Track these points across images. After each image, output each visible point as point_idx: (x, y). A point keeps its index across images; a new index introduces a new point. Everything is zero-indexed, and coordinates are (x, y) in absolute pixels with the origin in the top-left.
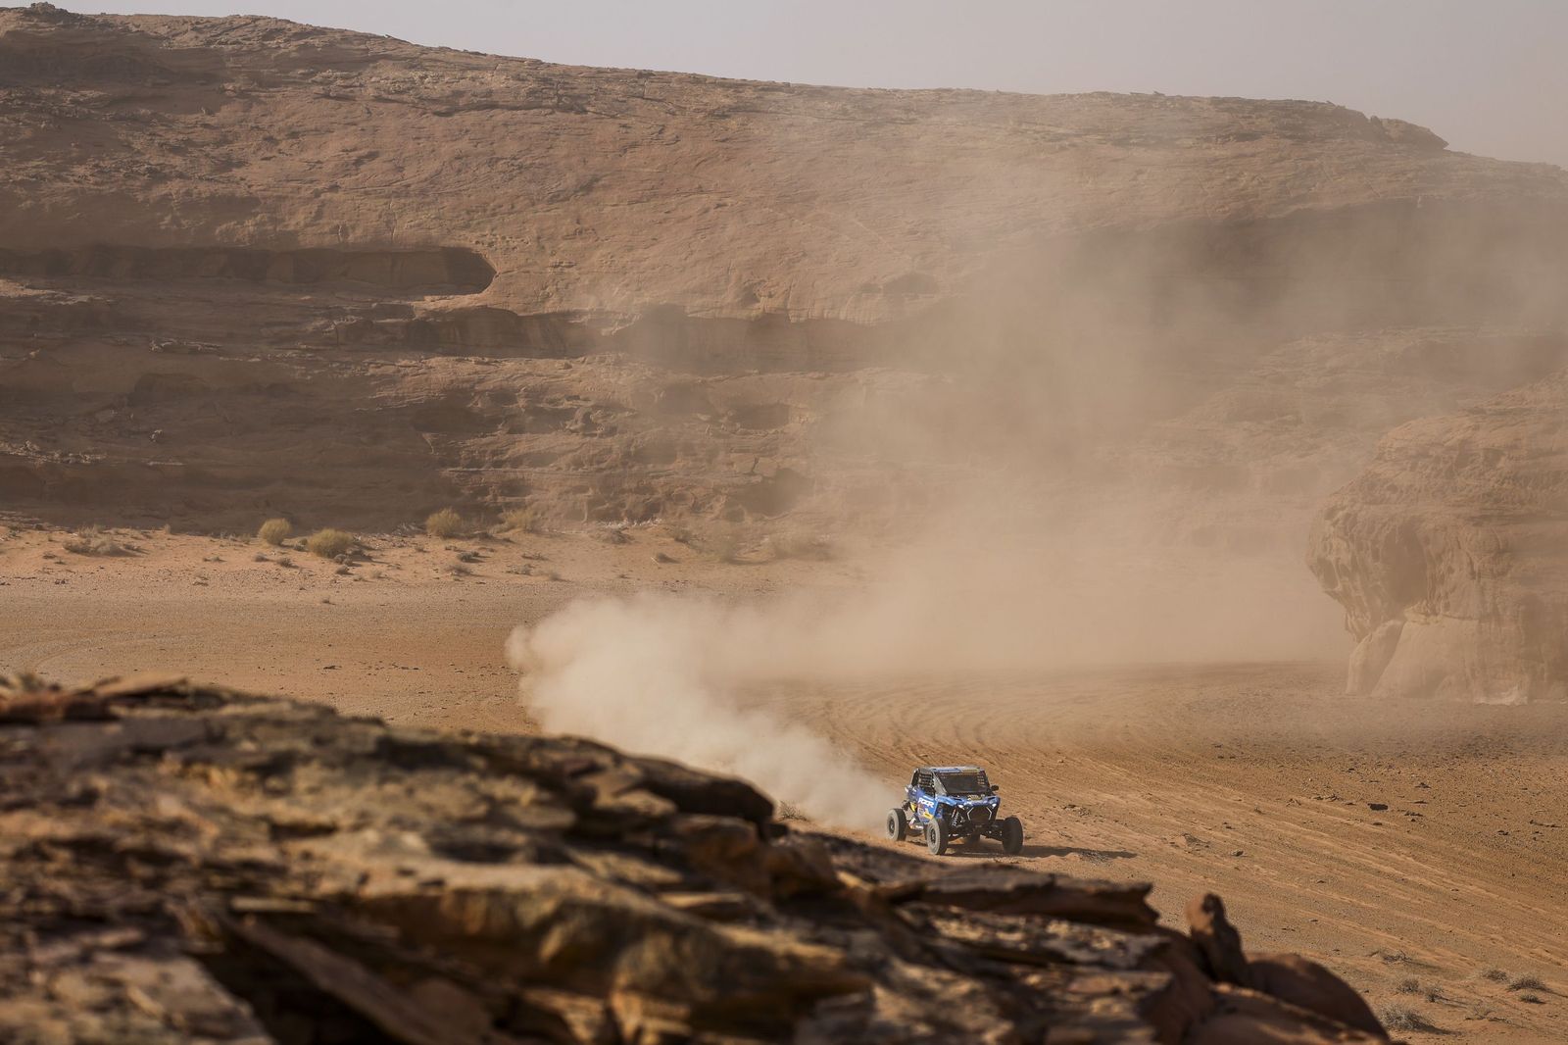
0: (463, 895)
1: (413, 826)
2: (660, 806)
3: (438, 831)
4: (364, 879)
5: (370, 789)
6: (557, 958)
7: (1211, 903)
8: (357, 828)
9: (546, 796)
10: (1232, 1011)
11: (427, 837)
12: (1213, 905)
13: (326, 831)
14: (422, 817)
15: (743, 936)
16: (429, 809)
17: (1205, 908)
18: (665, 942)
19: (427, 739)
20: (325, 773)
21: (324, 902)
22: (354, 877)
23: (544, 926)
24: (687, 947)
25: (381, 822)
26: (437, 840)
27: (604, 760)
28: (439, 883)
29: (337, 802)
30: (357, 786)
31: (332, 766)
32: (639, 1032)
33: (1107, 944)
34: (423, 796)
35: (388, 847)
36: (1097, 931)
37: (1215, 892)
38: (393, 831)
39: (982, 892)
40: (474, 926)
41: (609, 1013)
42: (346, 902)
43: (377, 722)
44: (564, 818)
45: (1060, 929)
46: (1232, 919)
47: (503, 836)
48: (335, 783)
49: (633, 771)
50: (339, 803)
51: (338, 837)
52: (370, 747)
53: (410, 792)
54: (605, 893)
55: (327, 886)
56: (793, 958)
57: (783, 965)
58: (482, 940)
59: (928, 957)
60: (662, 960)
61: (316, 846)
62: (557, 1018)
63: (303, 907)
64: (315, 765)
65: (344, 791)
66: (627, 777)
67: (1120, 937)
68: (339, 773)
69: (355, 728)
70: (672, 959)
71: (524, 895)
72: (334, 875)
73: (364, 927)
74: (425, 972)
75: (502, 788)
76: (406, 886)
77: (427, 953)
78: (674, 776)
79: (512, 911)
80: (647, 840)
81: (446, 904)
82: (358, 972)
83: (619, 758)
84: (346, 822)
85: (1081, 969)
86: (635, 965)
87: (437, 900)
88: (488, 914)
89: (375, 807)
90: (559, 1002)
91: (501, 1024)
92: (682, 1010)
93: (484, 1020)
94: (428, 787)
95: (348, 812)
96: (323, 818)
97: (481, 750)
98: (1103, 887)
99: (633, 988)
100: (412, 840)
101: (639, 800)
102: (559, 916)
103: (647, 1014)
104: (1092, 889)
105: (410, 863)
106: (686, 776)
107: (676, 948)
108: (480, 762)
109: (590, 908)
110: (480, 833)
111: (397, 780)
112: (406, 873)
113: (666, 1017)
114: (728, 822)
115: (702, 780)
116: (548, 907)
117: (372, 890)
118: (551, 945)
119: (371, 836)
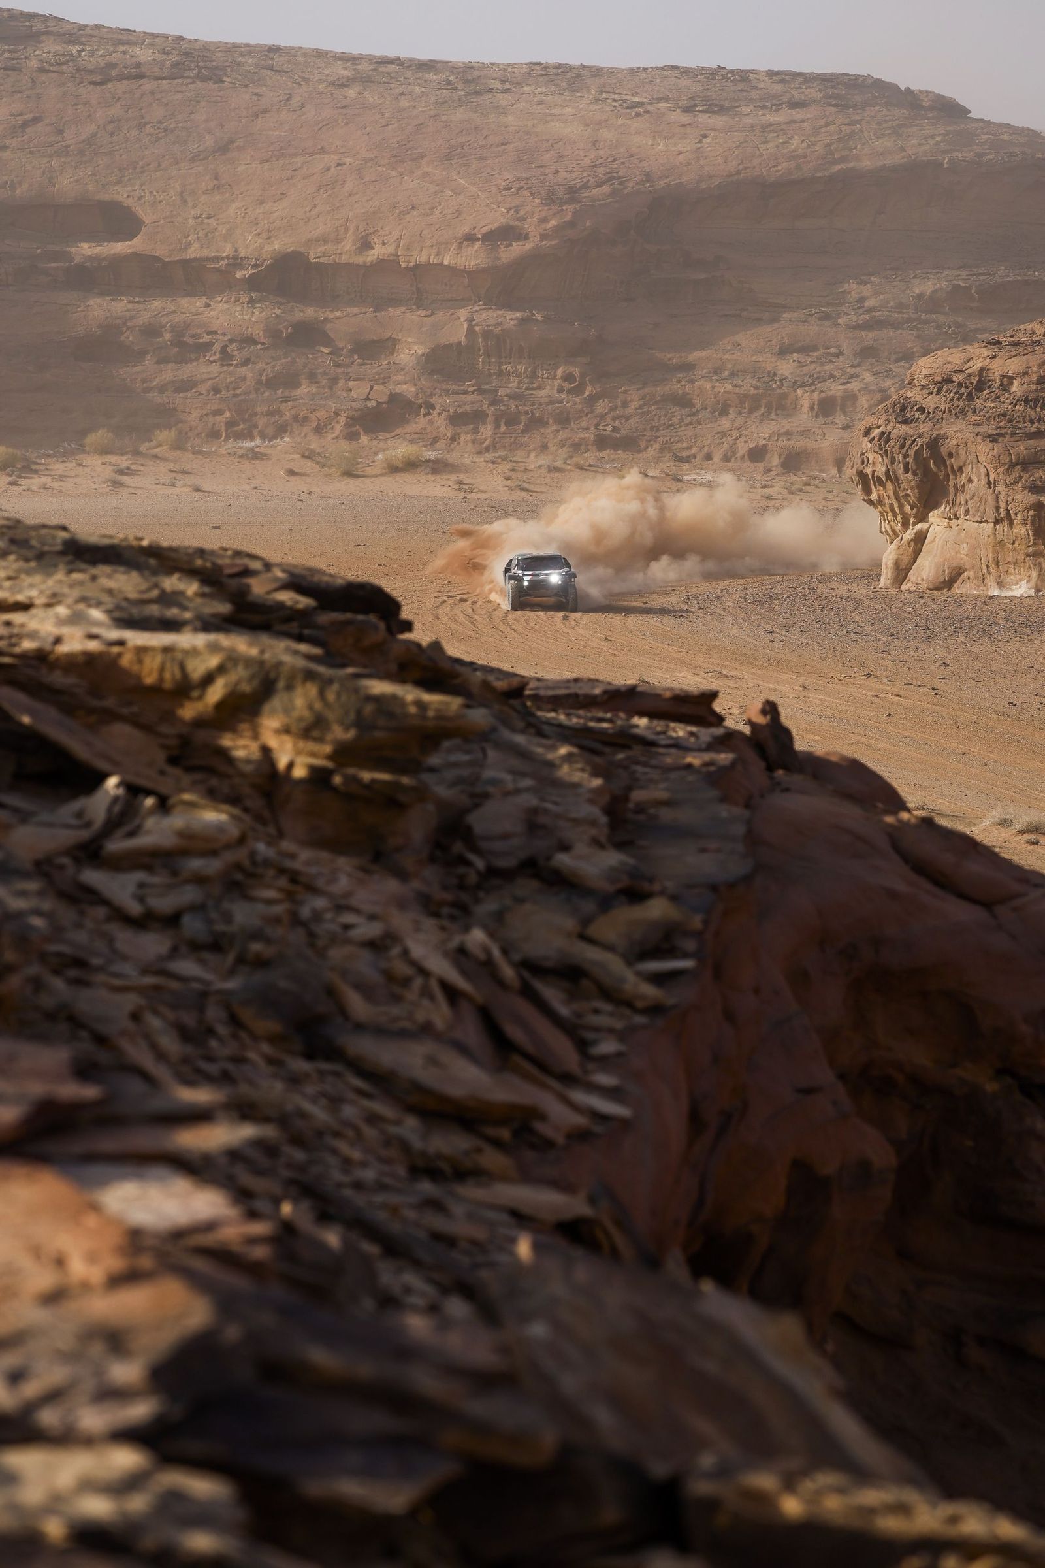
0: (141, 651)
1: (98, 604)
2: (304, 602)
3: (118, 608)
4: (58, 640)
5: (60, 575)
6: (220, 706)
7: (768, 708)
8: (49, 605)
9: (207, 590)
10: (787, 790)
11: (108, 612)
12: (770, 709)
13: (25, 607)
14: (105, 598)
15: (380, 687)
16: (110, 592)
17: (764, 712)
18: (312, 690)
19: (106, 541)
20: (21, 564)
21: (24, 656)
22: (51, 639)
23: (208, 679)
24: (331, 696)
25: (70, 601)
26: (117, 614)
27: (256, 565)
28: (121, 643)
29: (31, 586)
30: (49, 575)
31: (27, 560)
32: (290, 766)
33: (681, 733)
34: (105, 582)
35: (75, 619)
36: (672, 725)
37: (772, 698)
38: (81, 606)
39: (576, 696)
40: (149, 680)
41: (266, 751)
42: (41, 657)
43: (64, 528)
44: (224, 608)
45: (643, 722)
46: (785, 720)
47: (173, 612)
48: (29, 572)
49: (280, 574)
50: (34, 588)
51: (33, 611)
52: (59, 548)
53: (94, 578)
54: (262, 652)
55: (27, 645)
56: (419, 704)
57: (413, 710)
58: (156, 690)
59: (532, 731)
60: (310, 707)
61: (17, 618)
62: (224, 754)
63: (7, 660)
64: (12, 557)
65: (37, 578)
66: (276, 579)
67: (694, 729)
68: (33, 564)
69: (44, 531)
70: (318, 706)
71: (194, 652)
72: (33, 635)
73: (58, 679)
74: (110, 716)
75: (171, 583)
76: (93, 646)
77: (110, 702)
78: (316, 579)
79: (182, 667)
80: (294, 627)
81: (126, 661)
82: (52, 713)
83: (268, 566)
84: (39, 601)
85: (661, 750)
86: (287, 711)
87: (120, 655)
88: (162, 669)
89: (66, 590)
90: (226, 741)
91: (173, 761)
92: (328, 749)
93: (160, 756)
94: (109, 576)
95: (41, 592)
96: (20, 598)
97: (154, 552)
98: (678, 692)
99: (286, 730)
100: (96, 614)
101: (286, 597)
102: (221, 669)
103: (298, 752)
104: (668, 694)
105: (95, 630)
106: (326, 578)
107: (322, 694)
108: (153, 562)
109: (248, 662)
110: (154, 610)
111: (80, 571)
112: (92, 637)
113: (313, 754)
114: (360, 617)
115: (340, 581)
116: (214, 661)
117: (64, 649)
118: (216, 693)
119: (62, 610)
